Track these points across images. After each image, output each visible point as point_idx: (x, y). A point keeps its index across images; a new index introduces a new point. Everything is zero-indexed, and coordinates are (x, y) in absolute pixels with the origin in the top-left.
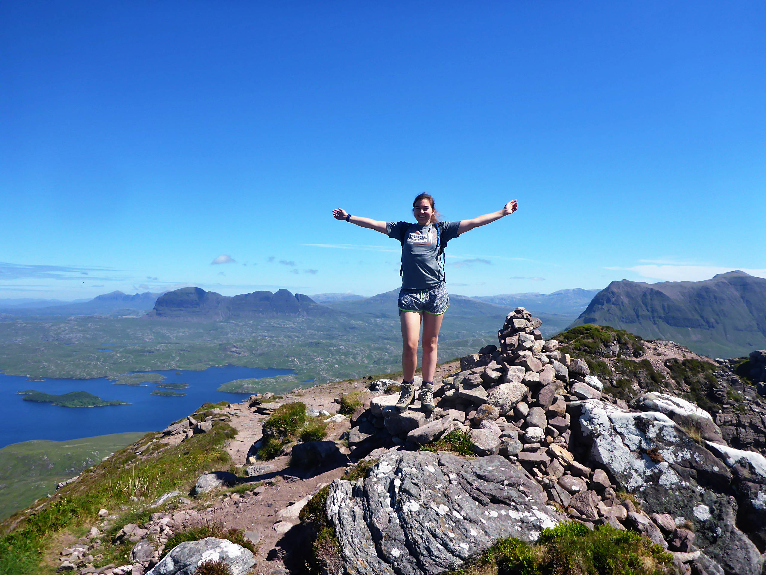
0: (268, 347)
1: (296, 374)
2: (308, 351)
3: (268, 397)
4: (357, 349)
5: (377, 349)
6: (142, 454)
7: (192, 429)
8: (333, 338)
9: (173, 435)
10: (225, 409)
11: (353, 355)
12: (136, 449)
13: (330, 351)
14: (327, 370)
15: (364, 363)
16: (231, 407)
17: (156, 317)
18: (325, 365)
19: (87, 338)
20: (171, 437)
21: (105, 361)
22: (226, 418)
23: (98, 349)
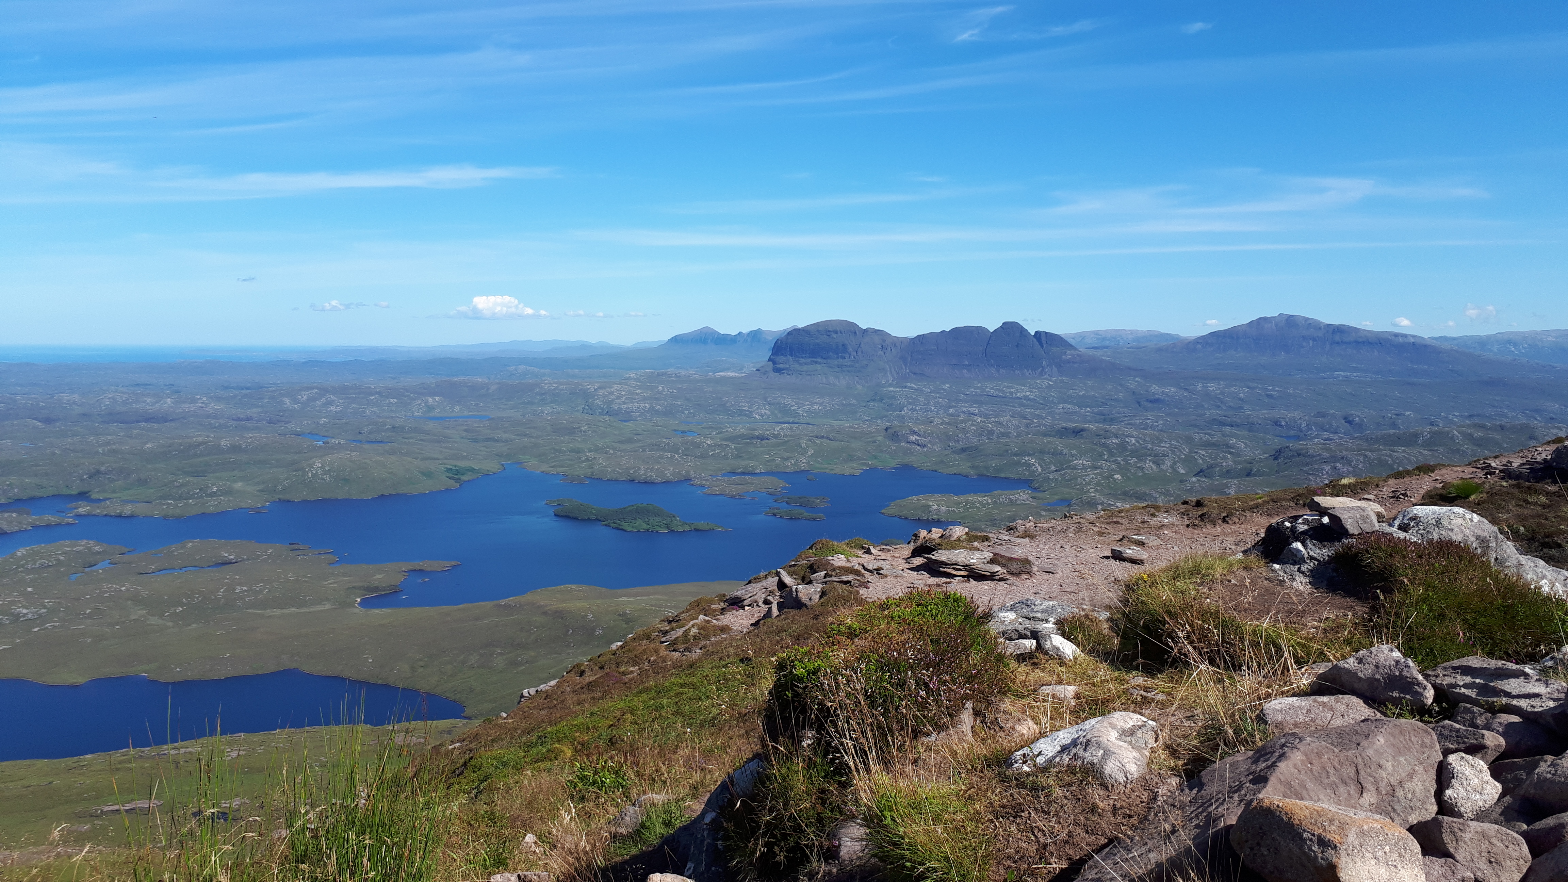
0: (980, 435)
1: (1036, 489)
2: (1059, 444)
3: (955, 537)
4: (1162, 445)
5: (1207, 445)
6: (673, 646)
7: (781, 597)
8: (1112, 421)
9: (743, 608)
10: (857, 556)
11: (1155, 456)
12: (666, 633)
13: (1104, 445)
14: (1098, 484)
15: (1178, 472)
16: (872, 554)
17: (773, 375)
18: (1093, 474)
19: (657, 411)
20: (738, 613)
21: (687, 453)
22: (856, 579)
23: (675, 430)
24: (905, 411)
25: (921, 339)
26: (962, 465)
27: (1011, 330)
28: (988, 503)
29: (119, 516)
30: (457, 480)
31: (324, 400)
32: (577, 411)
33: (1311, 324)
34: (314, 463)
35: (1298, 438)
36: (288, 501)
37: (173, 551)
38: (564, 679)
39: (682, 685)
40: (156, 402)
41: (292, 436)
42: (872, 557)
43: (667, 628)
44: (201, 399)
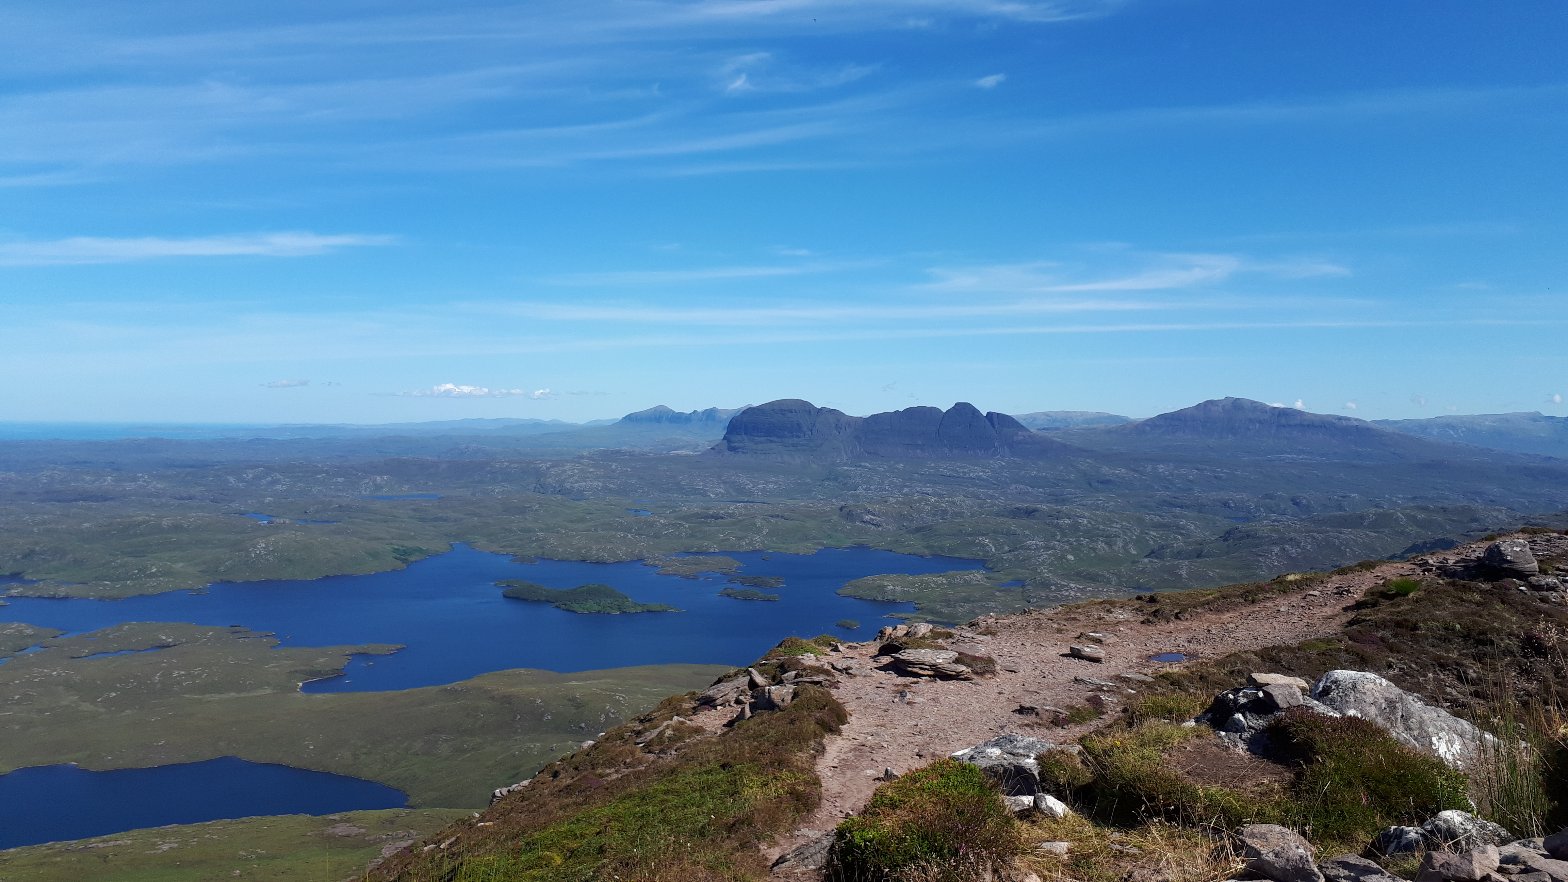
0: (934, 515)
1: (991, 569)
2: (1013, 525)
3: (920, 634)
4: (1114, 525)
5: (1157, 526)
6: (648, 748)
7: (752, 697)
8: (1064, 501)
9: (715, 707)
10: (826, 654)
11: (1107, 537)
12: (639, 733)
13: (1057, 526)
14: (1051, 564)
15: (1131, 554)
16: (839, 651)
17: (728, 453)
18: (1046, 554)
19: (611, 491)
20: (710, 713)
21: (640, 532)
22: (827, 680)
23: (628, 509)
24: (860, 490)
25: (875, 418)
26: (916, 545)
27: (964, 411)
28: (943, 584)
29: (53, 598)
30: (405, 561)
31: (269, 479)
32: (529, 489)
33: (1256, 407)
34: (258, 542)
35: (1247, 519)
36: (230, 582)
37: (108, 634)
38: (536, 779)
39: (666, 792)
40: (95, 481)
41: (236, 515)
42: (840, 655)
43: (640, 728)
44: (143, 477)
